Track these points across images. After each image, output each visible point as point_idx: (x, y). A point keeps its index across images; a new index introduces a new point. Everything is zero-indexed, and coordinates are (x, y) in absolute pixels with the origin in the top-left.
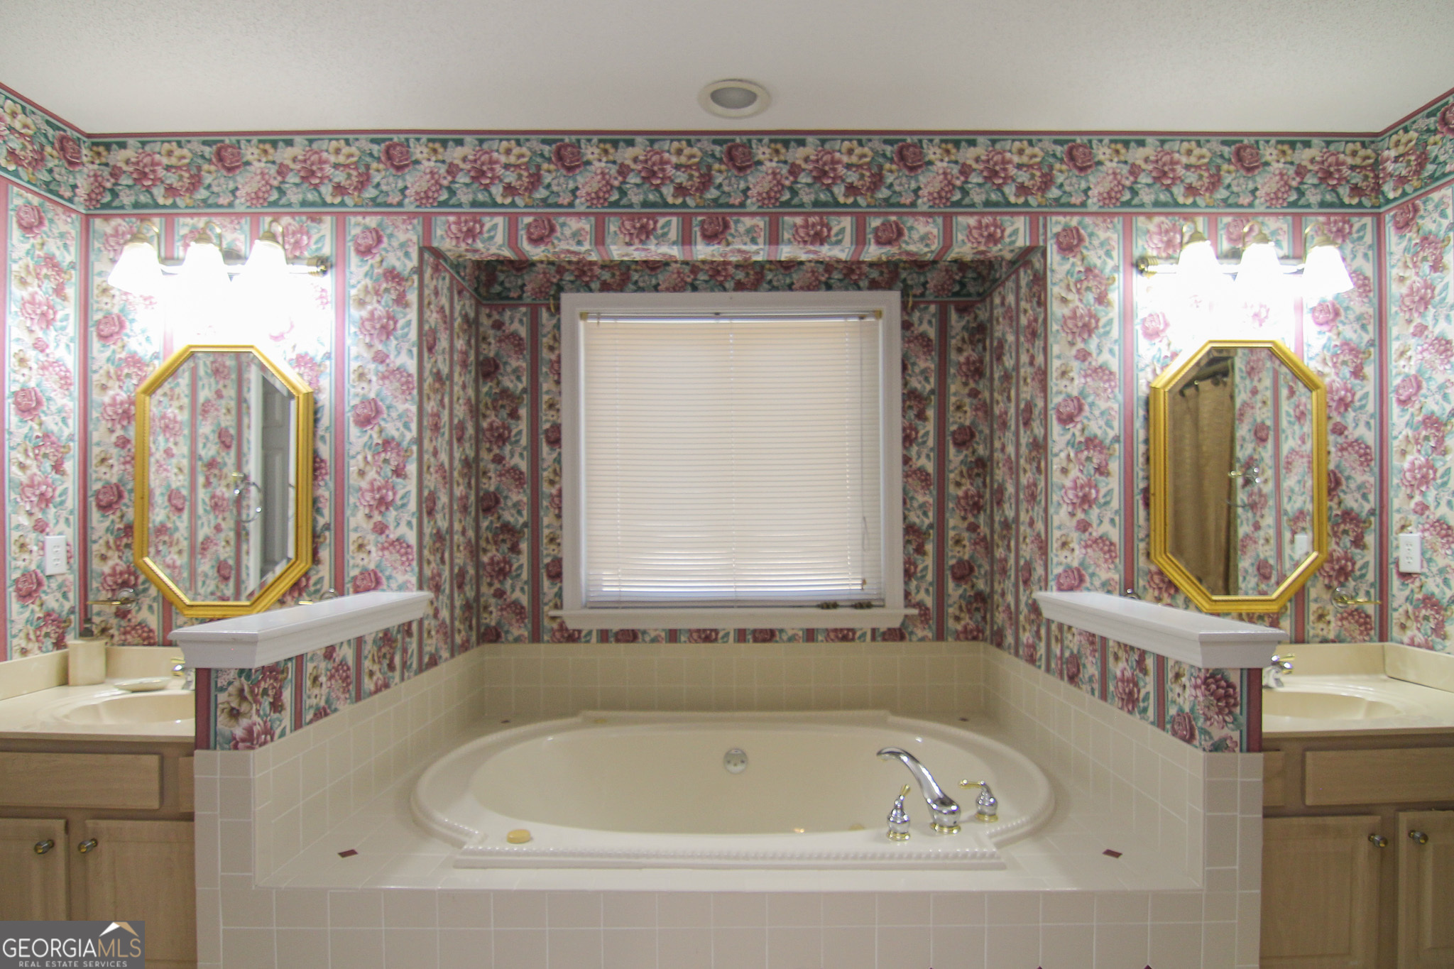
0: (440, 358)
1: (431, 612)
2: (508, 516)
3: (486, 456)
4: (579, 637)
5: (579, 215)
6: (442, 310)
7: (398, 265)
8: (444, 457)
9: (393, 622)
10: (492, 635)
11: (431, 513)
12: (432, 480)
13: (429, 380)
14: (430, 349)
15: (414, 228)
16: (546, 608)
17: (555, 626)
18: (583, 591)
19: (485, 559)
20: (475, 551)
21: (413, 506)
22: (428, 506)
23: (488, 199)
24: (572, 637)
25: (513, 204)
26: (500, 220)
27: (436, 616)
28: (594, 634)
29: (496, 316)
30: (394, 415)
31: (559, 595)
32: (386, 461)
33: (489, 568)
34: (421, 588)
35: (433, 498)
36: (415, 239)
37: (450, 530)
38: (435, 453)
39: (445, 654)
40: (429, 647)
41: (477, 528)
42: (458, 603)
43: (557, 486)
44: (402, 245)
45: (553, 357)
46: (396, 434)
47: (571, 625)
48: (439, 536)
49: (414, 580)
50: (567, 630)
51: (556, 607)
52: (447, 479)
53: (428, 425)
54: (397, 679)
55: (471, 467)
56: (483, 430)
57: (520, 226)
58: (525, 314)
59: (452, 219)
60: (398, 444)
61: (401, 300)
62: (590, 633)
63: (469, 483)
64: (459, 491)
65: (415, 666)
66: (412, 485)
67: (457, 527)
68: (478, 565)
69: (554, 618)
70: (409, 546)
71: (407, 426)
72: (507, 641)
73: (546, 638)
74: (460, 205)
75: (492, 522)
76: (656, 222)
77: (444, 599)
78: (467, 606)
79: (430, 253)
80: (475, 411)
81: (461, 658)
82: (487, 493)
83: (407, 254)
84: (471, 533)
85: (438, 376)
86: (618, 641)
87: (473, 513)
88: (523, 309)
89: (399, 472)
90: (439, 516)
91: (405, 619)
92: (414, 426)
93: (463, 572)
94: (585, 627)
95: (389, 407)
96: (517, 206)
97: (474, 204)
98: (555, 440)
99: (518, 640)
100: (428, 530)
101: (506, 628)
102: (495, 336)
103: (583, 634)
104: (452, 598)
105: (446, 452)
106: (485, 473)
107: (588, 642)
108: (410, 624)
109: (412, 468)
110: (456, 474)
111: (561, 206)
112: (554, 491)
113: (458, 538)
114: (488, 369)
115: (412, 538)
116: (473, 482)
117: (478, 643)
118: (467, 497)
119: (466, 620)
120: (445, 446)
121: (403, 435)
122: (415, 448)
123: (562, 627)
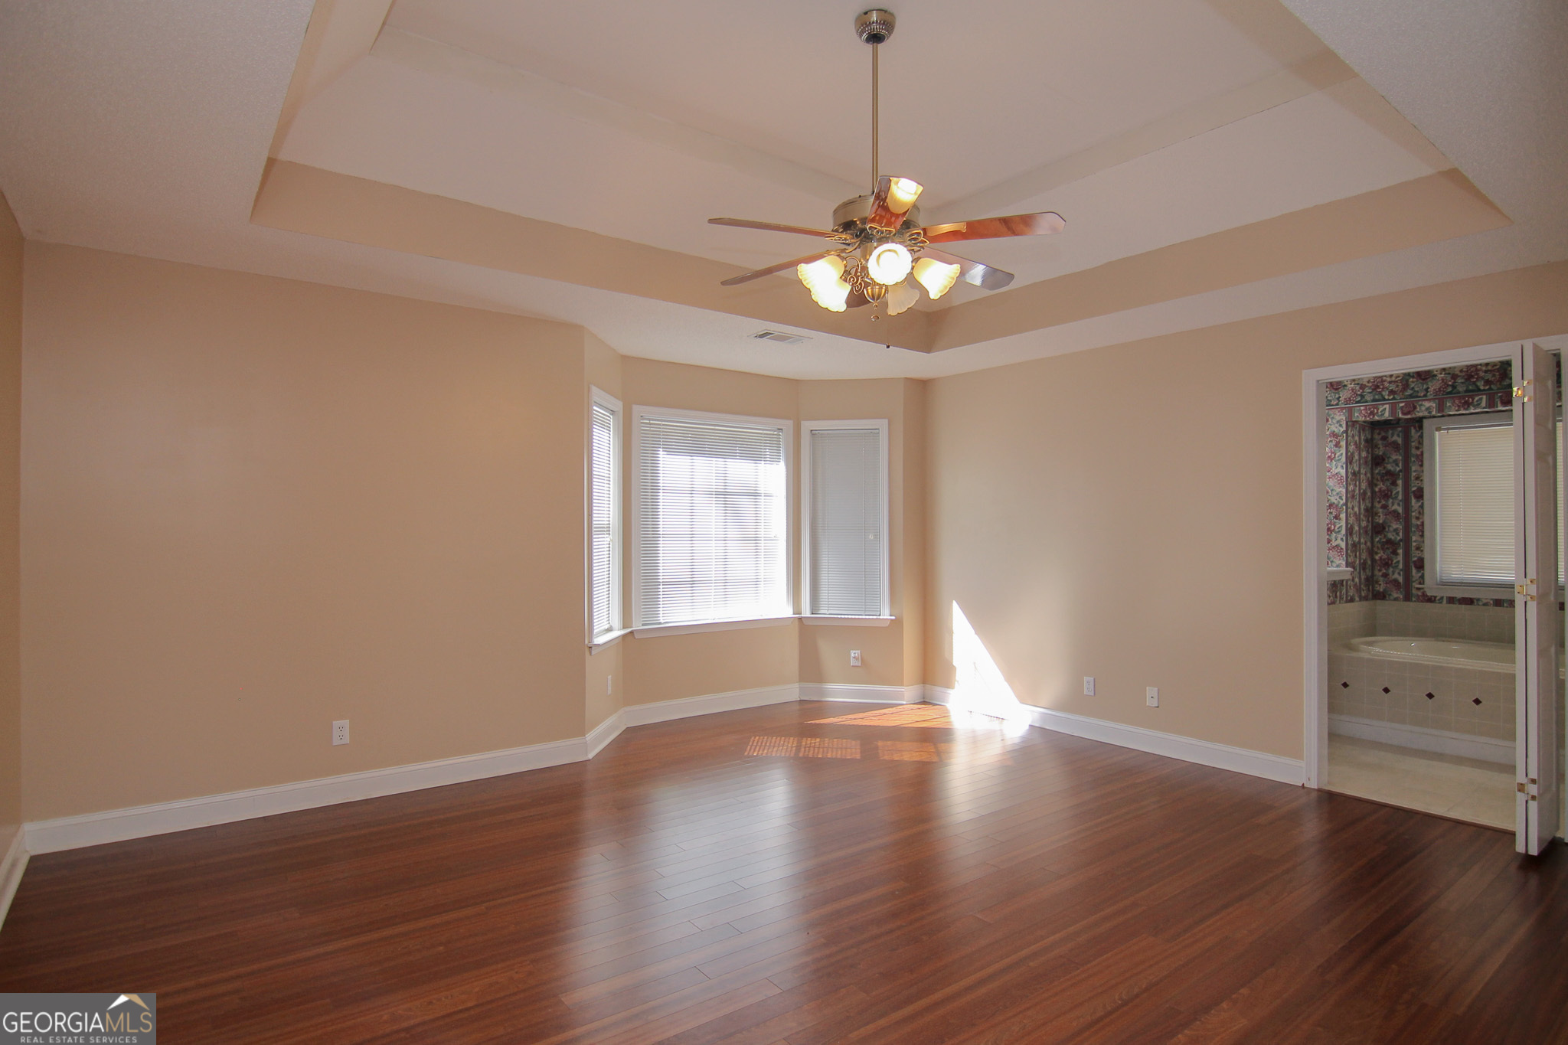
0: (1355, 465)
1: (1351, 578)
2: (1391, 536)
3: (1378, 505)
4: (1435, 600)
5: (1429, 400)
6: (1356, 443)
7: (1336, 430)
8: (1356, 509)
9: (1337, 578)
10: (1381, 596)
11: (1351, 534)
12: (1352, 520)
13: (1350, 476)
14: (1351, 463)
15: (1344, 414)
16: (1414, 584)
17: (1420, 594)
18: (1438, 576)
19: (1377, 557)
20: (1371, 553)
21: (1343, 531)
22: (1350, 531)
23: (1381, 398)
24: (1431, 600)
25: (1394, 399)
26: (1387, 406)
27: (1353, 580)
28: (1445, 598)
29: (1383, 434)
30: (1334, 493)
31: (1422, 577)
32: (1331, 513)
33: (1379, 562)
34: (1347, 567)
35: (1352, 528)
36: (1344, 418)
37: (1359, 542)
38: (1353, 508)
39: (1357, 599)
40: (1351, 593)
41: (1372, 542)
42: (1363, 577)
43: (1421, 520)
44: (1338, 422)
45: (1419, 453)
46: (1336, 502)
47: (1429, 594)
48: (1354, 545)
49: (1344, 563)
50: (1427, 596)
51: (1420, 583)
52: (1358, 519)
53: (1350, 496)
54: (1338, 602)
55: (1370, 512)
56: (1376, 492)
57: (1398, 408)
58: (1400, 432)
59: (1362, 408)
60: (1337, 506)
61: (1337, 445)
62: (1442, 598)
63: (1368, 520)
64: (1364, 524)
65: (1345, 599)
66: (1343, 523)
67: (1362, 540)
68: (1373, 560)
69: (1418, 589)
70: (1342, 549)
71: (1341, 498)
72: (1390, 600)
73: (1414, 599)
74: (1367, 402)
75: (1380, 539)
76: (1473, 400)
77: (1356, 573)
78: (1367, 579)
79: (1351, 423)
80: (1372, 484)
81: (1364, 603)
82: (1378, 524)
83: (1341, 425)
84: (1369, 544)
85: (1354, 474)
86: (1460, 604)
87: (1370, 534)
88: (1400, 429)
89: (1337, 517)
90: (1354, 536)
91: (1342, 578)
92: (1344, 498)
93: (1365, 562)
94: (1439, 594)
95: (1332, 490)
96: (1396, 399)
97: (1374, 400)
98: (1419, 495)
99: (1396, 599)
100: (1350, 542)
101: (1389, 593)
102: (1383, 444)
103: (1437, 598)
104: (1360, 573)
105: (1357, 507)
106: (1376, 514)
107: (1441, 603)
108: (1343, 581)
109: (1343, 516)
110: (1362, 516)
111: (1420, 397)
112: (1419, 523)
113: (1363, 546)
114: (1377, 461)
115: (1343, 545)
116: (1370, 519)
117: (1373, 599)
118: (1367, 526)
119: (1367, 585)
120: (1357, 504)
121: (1339, 502)
122: (1344, 507)
123: (1424, 595)
